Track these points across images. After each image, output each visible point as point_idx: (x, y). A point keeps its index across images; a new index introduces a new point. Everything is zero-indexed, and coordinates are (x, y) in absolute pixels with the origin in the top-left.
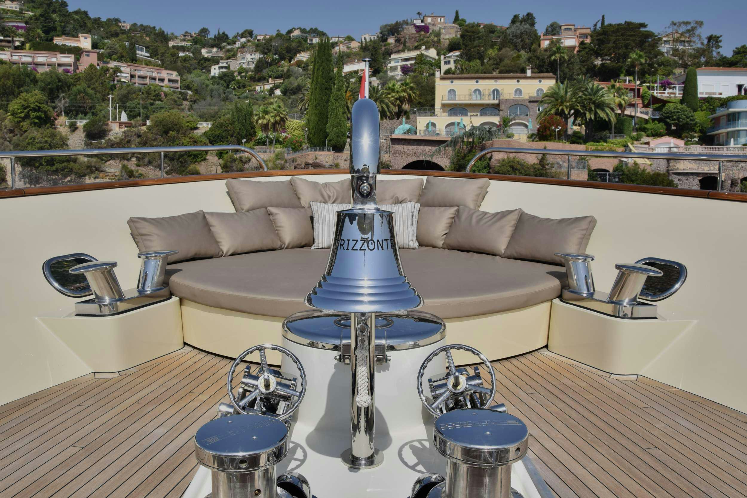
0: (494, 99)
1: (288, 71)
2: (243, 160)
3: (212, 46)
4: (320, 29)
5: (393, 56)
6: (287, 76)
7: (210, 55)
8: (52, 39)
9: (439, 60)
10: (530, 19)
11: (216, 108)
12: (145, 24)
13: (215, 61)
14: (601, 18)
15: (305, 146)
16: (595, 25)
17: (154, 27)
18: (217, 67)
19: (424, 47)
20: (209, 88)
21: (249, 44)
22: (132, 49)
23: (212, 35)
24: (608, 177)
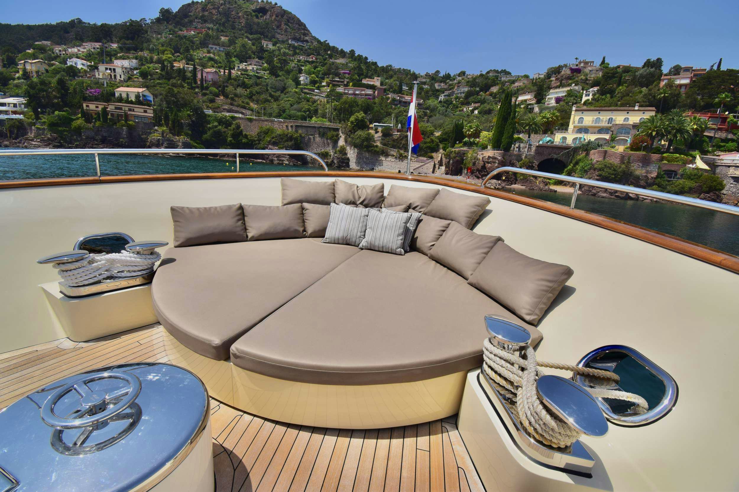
0: (608, 123)
1: (484, 99)
2: (456, 152)
3: (441, 82)
4: (507, 70)
5: (551, 91)
6: (483, 102)
7: (439, 88)
8: (361, 80)
9: (583, 93)
10: (658, 63)
11: (442, 121)
12: (405, 69)
13: (442, 91)
14: (719, 61)
15: (489, 147)
16: (712, 66)
17: (410, 70)
18: (443, 95)
19: (574, 85)
20: (438, 109)
21: (463, 81)
22: (400, 87)
23: (441, 75)
24: (673, 175)
